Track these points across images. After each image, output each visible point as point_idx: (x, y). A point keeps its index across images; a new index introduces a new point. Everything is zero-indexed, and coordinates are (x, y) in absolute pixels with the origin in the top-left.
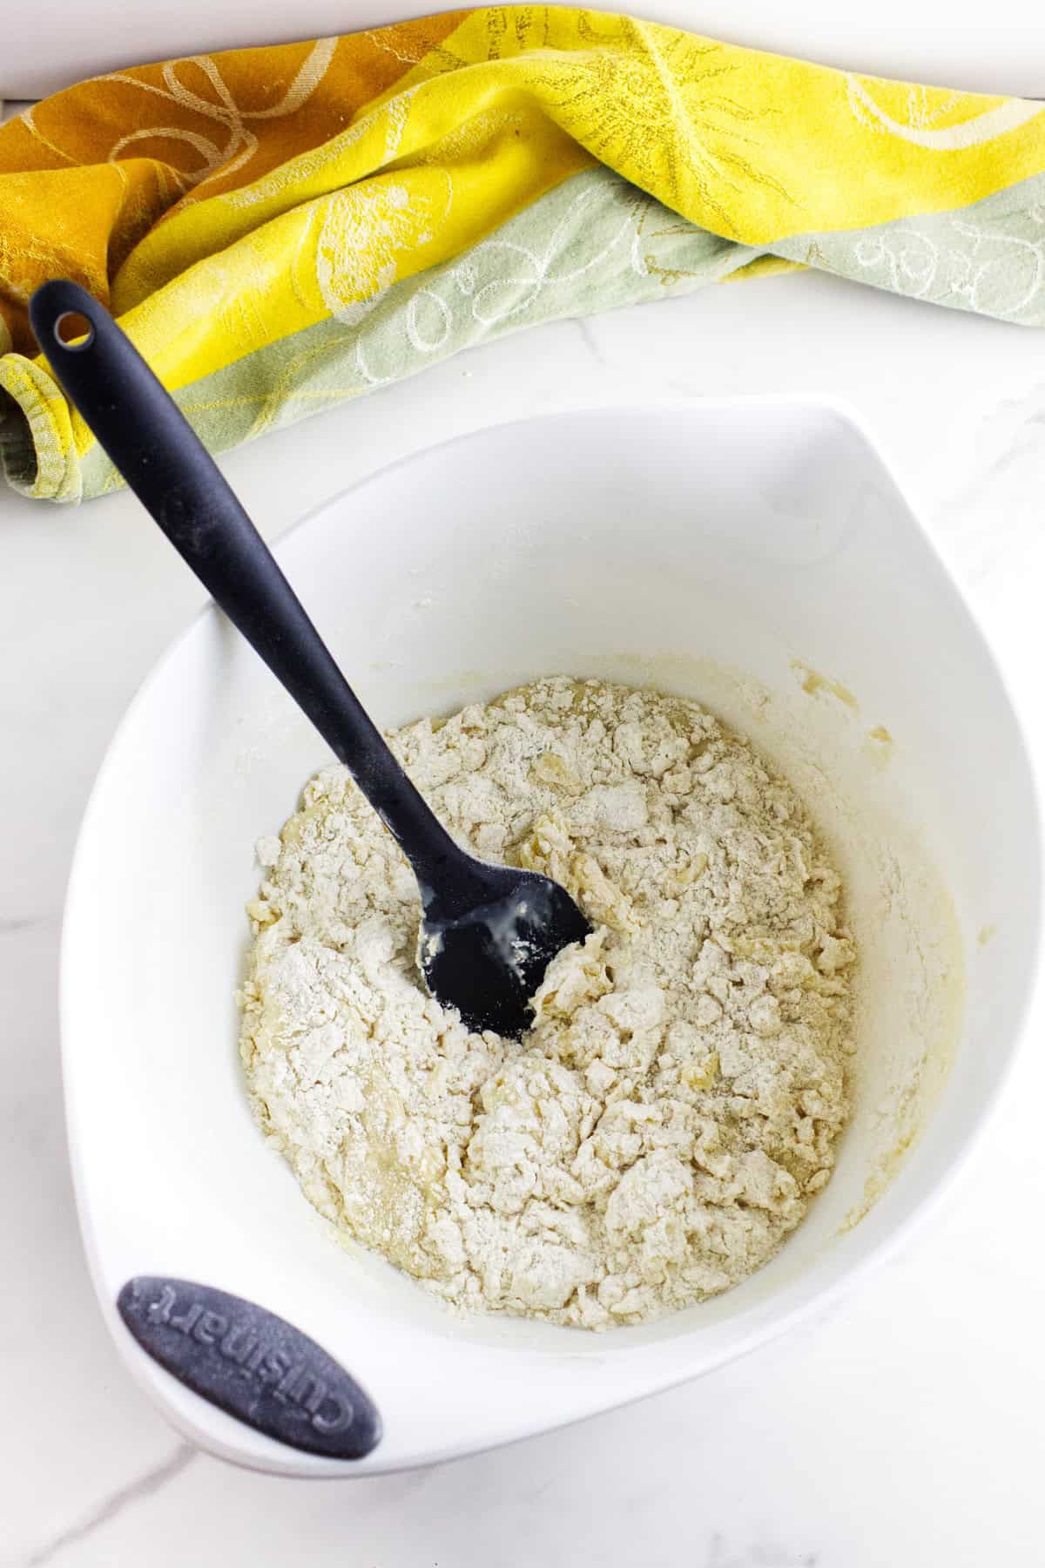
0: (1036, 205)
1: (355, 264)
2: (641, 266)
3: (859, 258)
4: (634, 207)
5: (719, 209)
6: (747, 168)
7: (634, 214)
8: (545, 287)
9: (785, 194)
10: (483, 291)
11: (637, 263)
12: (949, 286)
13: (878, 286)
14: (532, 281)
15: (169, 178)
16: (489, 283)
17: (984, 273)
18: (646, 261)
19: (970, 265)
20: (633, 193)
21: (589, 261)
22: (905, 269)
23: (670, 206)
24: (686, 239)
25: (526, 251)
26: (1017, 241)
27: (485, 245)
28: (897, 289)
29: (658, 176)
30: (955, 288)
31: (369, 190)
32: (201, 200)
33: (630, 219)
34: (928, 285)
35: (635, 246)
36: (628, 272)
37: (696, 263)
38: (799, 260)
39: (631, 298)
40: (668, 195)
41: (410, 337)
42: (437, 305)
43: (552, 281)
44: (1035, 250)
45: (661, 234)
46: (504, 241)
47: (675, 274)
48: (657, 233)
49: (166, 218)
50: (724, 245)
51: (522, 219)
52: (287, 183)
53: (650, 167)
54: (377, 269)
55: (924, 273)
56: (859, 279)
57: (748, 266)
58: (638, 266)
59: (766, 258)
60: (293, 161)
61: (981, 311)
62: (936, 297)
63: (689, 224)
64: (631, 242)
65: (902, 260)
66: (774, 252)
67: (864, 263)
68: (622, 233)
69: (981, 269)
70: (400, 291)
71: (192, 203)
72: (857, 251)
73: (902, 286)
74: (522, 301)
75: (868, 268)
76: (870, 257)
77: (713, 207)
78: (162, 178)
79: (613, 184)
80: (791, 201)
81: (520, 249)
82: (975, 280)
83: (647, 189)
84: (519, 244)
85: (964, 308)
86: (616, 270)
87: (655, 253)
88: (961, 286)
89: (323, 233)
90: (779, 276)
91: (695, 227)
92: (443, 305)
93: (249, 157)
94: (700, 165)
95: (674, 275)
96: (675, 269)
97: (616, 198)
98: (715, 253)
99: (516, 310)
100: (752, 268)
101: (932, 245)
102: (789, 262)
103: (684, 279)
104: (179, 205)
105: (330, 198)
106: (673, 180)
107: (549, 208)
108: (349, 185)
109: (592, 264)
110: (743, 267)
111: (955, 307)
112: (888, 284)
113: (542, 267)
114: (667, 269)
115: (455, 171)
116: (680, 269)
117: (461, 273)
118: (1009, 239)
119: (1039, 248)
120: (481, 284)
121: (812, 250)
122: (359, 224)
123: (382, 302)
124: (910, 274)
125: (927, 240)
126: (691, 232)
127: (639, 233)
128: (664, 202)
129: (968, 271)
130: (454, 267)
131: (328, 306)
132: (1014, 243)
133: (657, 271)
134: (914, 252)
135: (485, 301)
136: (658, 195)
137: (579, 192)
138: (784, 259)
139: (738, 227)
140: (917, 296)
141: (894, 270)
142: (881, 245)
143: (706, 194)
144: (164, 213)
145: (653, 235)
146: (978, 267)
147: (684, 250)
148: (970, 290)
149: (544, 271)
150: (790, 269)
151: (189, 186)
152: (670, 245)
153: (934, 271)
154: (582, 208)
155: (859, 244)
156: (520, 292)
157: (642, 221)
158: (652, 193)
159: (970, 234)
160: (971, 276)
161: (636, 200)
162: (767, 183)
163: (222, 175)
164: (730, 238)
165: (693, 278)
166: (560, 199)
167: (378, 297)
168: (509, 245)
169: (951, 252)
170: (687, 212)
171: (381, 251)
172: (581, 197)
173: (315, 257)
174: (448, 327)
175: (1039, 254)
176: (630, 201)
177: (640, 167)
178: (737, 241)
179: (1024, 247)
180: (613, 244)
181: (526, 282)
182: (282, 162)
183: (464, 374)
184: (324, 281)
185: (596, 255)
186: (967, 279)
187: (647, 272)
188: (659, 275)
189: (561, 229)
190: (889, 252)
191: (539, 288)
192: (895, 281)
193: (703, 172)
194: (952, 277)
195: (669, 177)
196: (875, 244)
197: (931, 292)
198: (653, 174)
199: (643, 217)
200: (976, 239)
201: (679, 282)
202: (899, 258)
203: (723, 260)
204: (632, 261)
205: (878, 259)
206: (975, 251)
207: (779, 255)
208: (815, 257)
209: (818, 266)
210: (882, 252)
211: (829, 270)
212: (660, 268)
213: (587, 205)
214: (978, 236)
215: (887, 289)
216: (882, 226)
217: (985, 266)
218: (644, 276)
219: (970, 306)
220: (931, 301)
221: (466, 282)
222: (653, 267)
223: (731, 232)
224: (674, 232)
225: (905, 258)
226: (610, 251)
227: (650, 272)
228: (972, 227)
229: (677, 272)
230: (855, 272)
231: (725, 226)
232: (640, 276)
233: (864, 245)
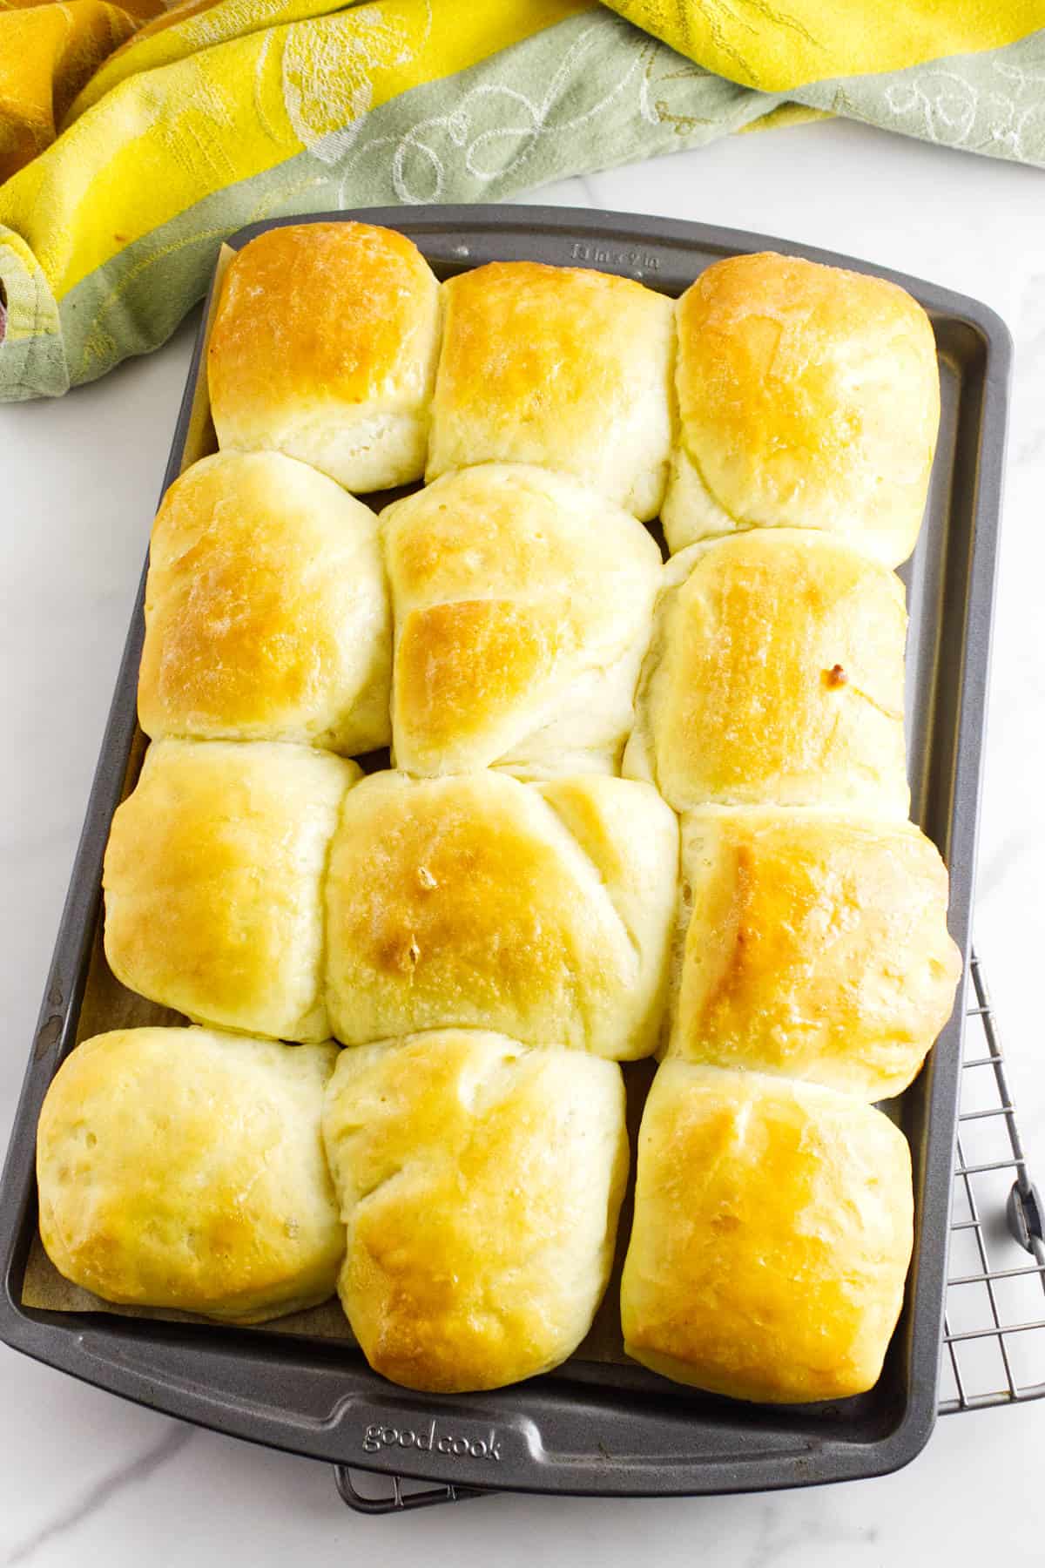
2: (652, 113)
3: (891, 103)
4: (642, 48)
5: (734, 54)
6: (764, 8)
7: (642, 56)
8: (542, 135)
9: (807, 36)
10: (476, 142)
11: (645, 107)
12: (991, 133)
13: (911, 134)
14: (528, 131)
15: (121, 17)
16: (483, 132)
17: (1029, 118)
18: (657, 108)
19: (1013, 111)
20: (636, 34)
21: (592, 108)
22: (940, 112)
23: (682, 51)
24: (699, 83)
25: (523, 96)
27: (479, 89)
28: (934, 138)
29: (666, 18)
30: (997, 134)
33: (637, 61)
34: (968, 131)
35: (643, 91)
36: (638, 118)
37: (713, 108)
38: (824, 108)
39: (644, 150)
40: (678, 39)
41: (397, 190)
42: (426, 157)
43: (550, 130)
45: (672, 76)
46: (499, 85)
47: (689, 121)
48: (668, 76)
50: (740, 92)
51: (519, 60)
53: (658, 8)
55: (963, 119)
56: (890, 127)
57: (769, 114)
58: (648, 110)
59: (788, 106)
61: (1026, 161)
62: (977, 144)
63: (700, 68)
64: (639, 85)
65: (938, 105)
66: (797, 100)
67: (897, 110)
68: (628, 77)
69: (1026, 114)
71: (141, 39)
72: (887, 97)
73: (939, 134)
74: (520, 153)
75: (901, 115)
76: (902, 103)
77: (728, 51)
78: (114, 19)
79: (618, 26)
80: (814, 43)
81: (514, 94)
82: (1019, 127)
83: (655, 33)
84: (516, 87)
85: (1007, 157)
86: (622, 118)
87: (667, 98)
88: (1004, 133)
90: (803, 125)
91: (708, 71)
92: (433, 156)
94: (713, 5)
95: (690, 123)
96: (690, 116)
97: (622, 38)
98: (735, 98)
100: (774, 116)
101: (971, 89)
102: (814, 109)
103: (699, 128)
104: (129, 43)
106: (683, 22)
107: (548, 49)
109: (595, 110)
110: (762, 118)
111: (999, 156)
112: (923, 132)
113: (541, 115)
114: (681, 115)
116: (695, 116)
117: (453, 121)
120: (474, 133)
121: (838, 96)
124: (948, 122)
125: (965, 83)
126: (703, 76)
127: (648, 76)
128: (675, 46)
129: (1010, 116)
130: (446, 114)
131: (300, 138)
133: (670, 118)
134: (951, 96)
135: (480, 153)
136: (667, 39)
137: (580, 32)
138: (806, 107)
139: (756, 73)
140: (955, 145)
141: (929, 117)
142: (914, 89)
143: (720, 36)
145: (663, 79)
146: (1021, 112)
147: (701, 95)
148: (1015, 137)
149: (542, 119)
150: (818, 116)
151: (140, 27)
152: (682, 90)
153: (974, 116)
154: (586, 48)
155: (889, 90)
156: (516, 144)
157: (651, 63)
158: (661, 37)
159: (1013, 76)
160: (1015, 119)
161: (644, 41)
162: (787, 24)
164: (749, 85)
165: (711, 127)
166: (561, 40)
168: (505, 89)
169: (992, 95)
170: (699, 57)
172: (583, 36)
174: (439, 179)
176: (636, 43)
177: (646, 8)
178: (758, 89)
180: (620, 87)
181: (523, 132)
184: (293, 111)
185: (601, 100)
186: (1010, 125)
187: (658, 120)
188: (672, 123)
189: (563, 72)
190: (924, 97)
191: (536, 137)
192: (931, 129)
193: (717, 14)
194: (994, 124)
195: (678, 19)
196: (908, 87)
197: (970, 140)
198: (662, 15)
199: (652, 58)
200: (1019, 81)
201: (694, 131)
202: (935, 104)
203: (743, 105)
204: (641, 107)
205: (911, 104)
206: (1018, 95)
207: (803, 102)
208: (842, 103)
209: (845, 114)
210: (916, 96)
211: (858, 118)
212: (672, 114)
213: (590, 44)
214: (1021, 77)
215: (922, 138)
216: (915, 68)
217: (1029, 112)
218: (655, 123)
219: (1013, 155)
220: (971, 150)
221: (459, 132)
222: (665, 115)
223: (748, 78)
224: (686, 76)
225: (941, 103)
226: (615, 97)
227: (662, 119)
228: (1014, 68)
229: (692, 119)
230: (887, 119)
231: (742, 71)
232: (652, 125)
233: (896, 90)
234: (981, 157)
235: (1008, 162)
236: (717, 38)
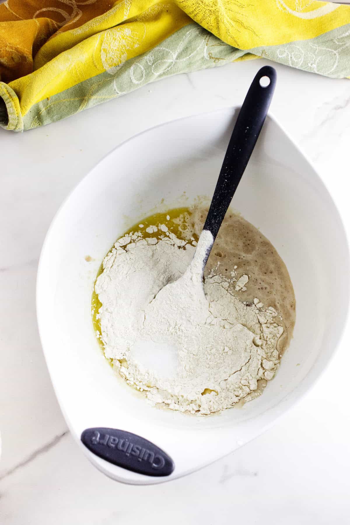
0: (336, 38)
1: (114, 54)
2: (207, 56)
3: (278, 54)
4: (205, 37)
5: (233, 38)
6: (242, 24)
7: (205, 39)
8: (176, 62)
9: (255, 33)
10: (155, 64)
11: (206, 55)
13: (284, 64)
14: (172, 61)
15: (53, 24)
16: (157, 61)
17: (319, 60)
18: (209, 55)
19: (314, 58)
20: (205, 32)
21: (190, 54)
22: (293, 58)
23: (217, 36)
24: (222, 48)
25: (170, 51)
26: (330, 50)
27: (157, 48)
28: (291, 65)
29: (213, 26)
30: (309, 65)
31: (118, 29)
32: (63, 32)
33: (204, 41)
34: (301, 64)
35: (205, 50)
36: (203, 58)
37: (225, 55)
38: (259, 55)
39: (204, 67)
40: (216, 33)
41: (131, 79)
42: (140, 68)
43: (178, 61)
44: (336, 53)
45: (214, 46)
46: (162, 47)
48: (212, 46)
49: (52, 38)
50: (234, 50)
51: (169, 40)
52: (91, 27)
53: (211, 23)
54: (121, 56)
55: (300, 60)
56: (278, 62)
57: (242, 57)
58: (206, 56)
59: (248, 54)
60: (93, 19)
61: (318, 73)
63: (223, 42)
64: (204, 48)
65: (293, 56)
67: (280, 56)
68: (201, 45)
70: (128, 63)
71: (60, 33)
72: (278, 52)
73: (292, 64)
74: (168, 67)
75: (281, 58)
76: (282, 55)
77: (231, 37)
78: (50, 24)
79: (199, 29)
80: (257, 35)
81: (167, 50)
82: (316, 62)
83: (209, 31)
84: (167, 48)
85: (312, 72)
86: (198, 57)
87: (212, 52)
88: (312, 65)
89: (103, 44)
90: (252, 60)
91: (225, 43)
92: (143, 68)
93: (79, 18)
94: (227, 23)
95: (218, 60)
96: (218, 57)
97: (199, 33)
98: (232, 52)
99: (166, 70)
100: (244, 57)
101: (302, 51)
102: (256, 55)
103: (221, 60)
104: (56, 33)
105: (106, 32)
106: (218, 28)
107: (178, 36)
108: (112, 28)
110: (240, 57)
111: (310, 71)
112: (288, 63)
113: (175, 56)
114: (216, 57)
115: (147, 24)
117: (148, 58)
118: (328, 49)
119: (337, 52)
120: (155, 61)
121: (263, 52)
122: (115, 41)
123: (122, 67)
124: (295, 61)
125: (300, 49)
126: (224, 45)
127: (207, 45)
128: (215, 35)
129: (314, 60)
130: (146, 55)
131: (105, 68)
132: (329, 51)
133: (212, 58)
134: (296, 53)
135: (156, 67)
136: (213, 33)
137: (187, 31)
138: (254, 55)
139: (240, 44)
140: (297, 67)
141: (290, 59)
142: (286, 50)
144: (51, 36)
145: (211, 46)
146: (317, 58)
147: (221, 51)
148: (314, 66)
149: (175, 57)
150: (257, 57)
151: (60, 27)
152: (217, 49)
153: (303, 59)
154: (188, 37)
155: (278, 50)
156: (167, 65)
158: (211, 32)
159: (315, 47)
160: (315, 61)
161: (206, 34)
162: (249, 30)
163: (70, 24)
164: (237, 47)
165: (224, 61)
166: (181, 33)
167: (121, 65)
168: (164, 49)
169: (308, 53)
170: (222, 39)
171: (122, 50)
172: (188, 33)
173: (100, 51)
174: (144, 75)
175: (337, 54)
176: (204, 34)
177: (207, 23)
178: (239, 49)
179: (332, 52)
180: (198, 49)
181: (170, 61)
182: (90, 20)
183: (149, 91)
184: (103, 60)
185: (193, 52)
186: (313, 62)
187: (209, 58)
188: (213, 59)
189: (182, 44)
190: (288, 52)
191: (174, 63)
192: (290, 62)
193: (228, 25)
194: (309, 62)
195: (217, 27)
196: (284, 50)
197: (301, 66)
198: (212, 25)
199: (208, 40)
200: (317, 49)
201: (220, 61)
202: (292, 55)
203: (234, 54)
204: (204, 55)
205: (285, 55)
206: (316, 53)
207: (252, 53)
208: (264, 54)
209: (265, 57)
210: (286, 53)
211: (269, 58)
212: (213, 57)
213: (190, 36)
214: (317, 48)
215: (288, 65)
216: (286, 44)
217: (319, 58)
218: (208, 59)
219: (314, 71)
220: (302, 69)
221: (150, 61)
222: (211, 57)
223: (237, 45)
224: (218, 45)
225: (293, 55)
226: (197, 51)
227: (210, 58)
228: (315, 45)
229: (219, 58)
230: (277, 59)
231: (235, 43)
232: (207, 60)
233: (280, 50)
234: (305, 71)
235: (312, 73)
236: (228, 33)
